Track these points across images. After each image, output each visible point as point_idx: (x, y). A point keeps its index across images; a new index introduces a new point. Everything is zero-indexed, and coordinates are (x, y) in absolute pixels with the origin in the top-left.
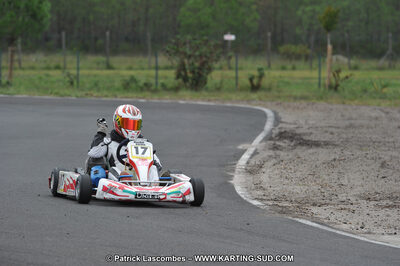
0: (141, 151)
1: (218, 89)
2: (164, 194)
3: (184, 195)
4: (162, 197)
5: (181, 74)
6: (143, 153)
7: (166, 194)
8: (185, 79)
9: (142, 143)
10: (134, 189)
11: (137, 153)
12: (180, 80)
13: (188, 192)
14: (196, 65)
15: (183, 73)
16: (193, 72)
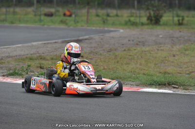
1: (166, 24)
5: (149, 18)
8: (151, 20)
12: (149, 21)
14: (156, 14)
15: (150, 18)
16: (155, 17)
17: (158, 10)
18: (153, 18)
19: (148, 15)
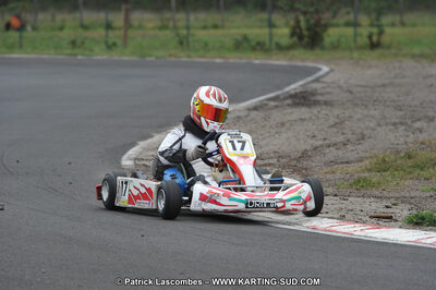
0: (238, 146)
1: (336, 46)
2: (282, 201)
3: (305, 202)
4: (280, 205)
5: (296, 32)
6: (242, 149)
7: (284, 201)
8: (301, 38)
9: (237, 136)
10: (242, 196)
11: (234, 149)
12: (295, 39)
13: (309, 198)
14: (312, 21)
15: (298, 31)
16: (308, 29)
17: (317, 12)
18: (305, 33)
19: (292, 23)
